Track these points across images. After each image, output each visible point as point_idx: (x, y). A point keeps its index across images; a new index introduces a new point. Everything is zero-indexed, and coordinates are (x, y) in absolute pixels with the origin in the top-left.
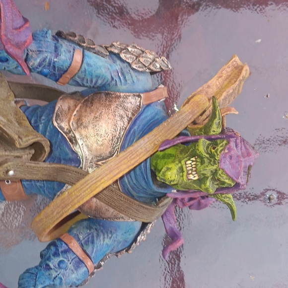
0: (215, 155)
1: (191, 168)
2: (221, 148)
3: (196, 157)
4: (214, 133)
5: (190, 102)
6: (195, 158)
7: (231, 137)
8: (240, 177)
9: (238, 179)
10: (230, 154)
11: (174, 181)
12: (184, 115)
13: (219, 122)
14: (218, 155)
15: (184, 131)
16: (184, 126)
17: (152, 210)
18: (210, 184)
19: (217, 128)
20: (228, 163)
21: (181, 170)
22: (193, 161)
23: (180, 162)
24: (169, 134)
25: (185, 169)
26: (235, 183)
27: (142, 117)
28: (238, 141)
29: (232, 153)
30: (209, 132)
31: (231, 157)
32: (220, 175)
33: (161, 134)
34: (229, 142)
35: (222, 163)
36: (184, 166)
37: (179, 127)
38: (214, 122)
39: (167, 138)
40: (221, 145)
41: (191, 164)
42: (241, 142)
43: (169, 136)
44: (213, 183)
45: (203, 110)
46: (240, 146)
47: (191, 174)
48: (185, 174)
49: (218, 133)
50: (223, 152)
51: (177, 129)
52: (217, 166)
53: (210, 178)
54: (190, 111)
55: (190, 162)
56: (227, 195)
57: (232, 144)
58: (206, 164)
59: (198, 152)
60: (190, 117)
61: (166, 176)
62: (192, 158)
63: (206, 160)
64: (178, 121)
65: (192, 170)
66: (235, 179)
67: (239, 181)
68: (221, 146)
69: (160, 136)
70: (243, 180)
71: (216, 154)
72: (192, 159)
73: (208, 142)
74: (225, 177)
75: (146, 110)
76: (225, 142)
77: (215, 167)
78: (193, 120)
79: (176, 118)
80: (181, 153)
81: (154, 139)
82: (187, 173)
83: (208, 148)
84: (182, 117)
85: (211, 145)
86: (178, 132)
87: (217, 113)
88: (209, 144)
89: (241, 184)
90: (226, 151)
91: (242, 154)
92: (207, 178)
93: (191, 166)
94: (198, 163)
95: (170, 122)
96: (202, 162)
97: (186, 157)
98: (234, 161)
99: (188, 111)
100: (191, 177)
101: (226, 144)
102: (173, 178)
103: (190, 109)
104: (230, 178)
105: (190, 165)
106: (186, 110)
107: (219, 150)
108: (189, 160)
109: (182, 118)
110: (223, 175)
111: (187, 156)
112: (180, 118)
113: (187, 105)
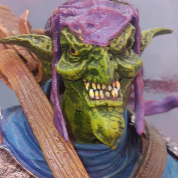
0: (85, 51)
1: (101, 92)
2: (74, 39)
3: (85, 80)
4: (51, 47)
5: (7, 75)
6: (87, 82)
7: (57, 22)
8: (124, 15)
9: (125, 18)
10: (86, 26)
11: (120, 123)
12: (23, 87)
13: (36, 38)
14: (84, 46)
15: (46, 89)
16: (38, 89)
17: (152, 146)
18: (129, 63)
19: (43, 41)
20: (99, 31)
21: (103, 108)
22: (91, 87)
23: (91, 109)
24: (46, 115)
25: (103, 103)
26: (131, 24)
27: (19, 147)
28: (65, 11)
29: (83, 22)
30: (48, 54)
31: (90, 25)
32: (117, 46)
33: (44, 127)
34: (66, 26)
35: (99, 41)
36: (98, 103)
37: (38, 96)
38: (34, 45)
39: (52, 119)
40: (68, 39)
41: (94, 91)
42: (67, 8)
43: (49, 114)
44: (127, 58)
45: (19, 58)
46: (73, 10)
47: (110, 92)
48: (110, 103)
49: (51, 42)
50: (81, 38)
51: (41, 100)
52: (103, 50)
53: (120, 63)
54: (18, 77)
55: (91, 92)
56: (143, 38)
57: (69, 21)
58: (98, 68)
59: (77, 78)
60: (26, 78)
61: (113, 136)
62: (85, 86)
63: (90, 67)
64: (29, 97)
65: (104, 91)
66: (126, 22)
67: (129, 16)
68: (71, 39)
69: (47, 128)
70: (127, 10)
71: (83, 49)
72: (87, 88)
73: (63, 59)
74: (120, 38)
75: (10, 140)
76: (65, 32)
77: (105, 54)
78: (30, 75)
79: (25, 98)
80: (76, 101)
81: (50, 140)
82: (108, 99)
83: (71, 61)
84: (24, 90)
85: (68, 54)
86: (45, 99)
87: (22, 39)
88: (66, 57)
89: (132, 13)
90: (80, 31)
91: (86, 6)
92: (119, 66)
93: (99, 90)
94: (95, 80)
95: (29, 109)
96: (94, 72)
97: (84, 96)
98: (97, 22)
99: (17, 80)
100: (115, 92)
101: (68, 31)
102: (116, 125)
103: (15, 77)
104: (123, 31)
105: (97, 93)
106: (16, 83)
107: (77, 43)
108: (88, 92)
109: (27, 90)
110: (118, 41)
111: (82, 94)
112: (26, 93)
113: (9, 80)
